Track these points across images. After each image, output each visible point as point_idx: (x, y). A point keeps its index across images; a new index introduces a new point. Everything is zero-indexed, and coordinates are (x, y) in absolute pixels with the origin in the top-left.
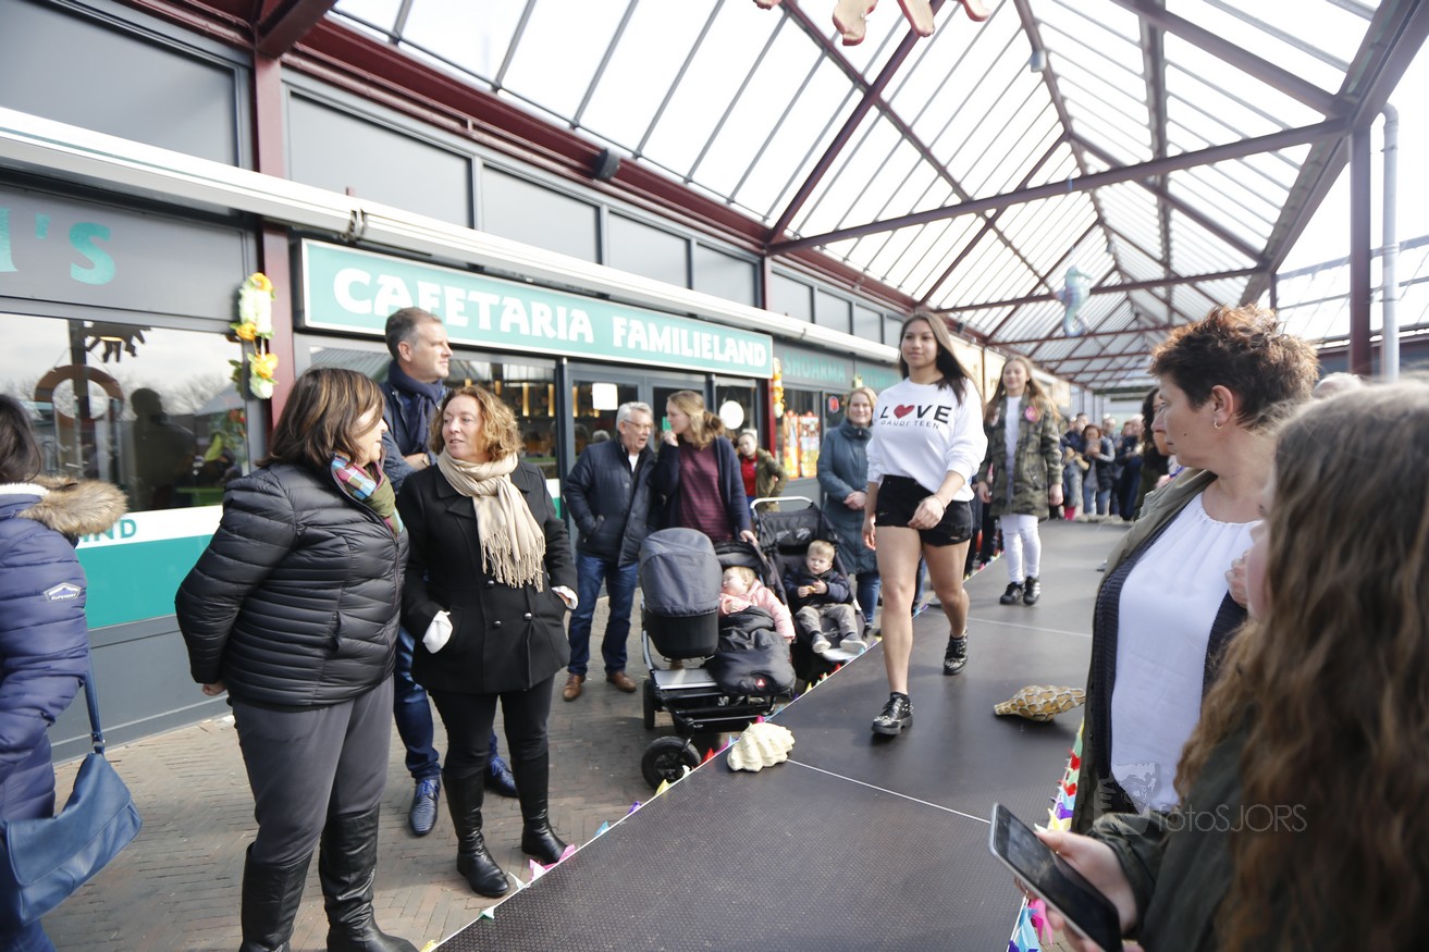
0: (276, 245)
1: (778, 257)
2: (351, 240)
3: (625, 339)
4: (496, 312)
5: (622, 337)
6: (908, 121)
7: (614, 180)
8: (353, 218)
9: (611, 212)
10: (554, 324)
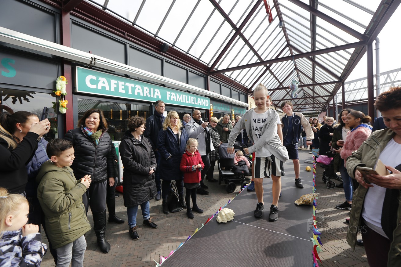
0: (67, 68)
1: (211, 76)
2: (91, 66)
3: (170, 98)
4: (133, 89)
5: (169, 97)
6: (247, 39)
7: (167, 52)
8: (92, 60)
9: (166, 61)
10: (150, 93)
